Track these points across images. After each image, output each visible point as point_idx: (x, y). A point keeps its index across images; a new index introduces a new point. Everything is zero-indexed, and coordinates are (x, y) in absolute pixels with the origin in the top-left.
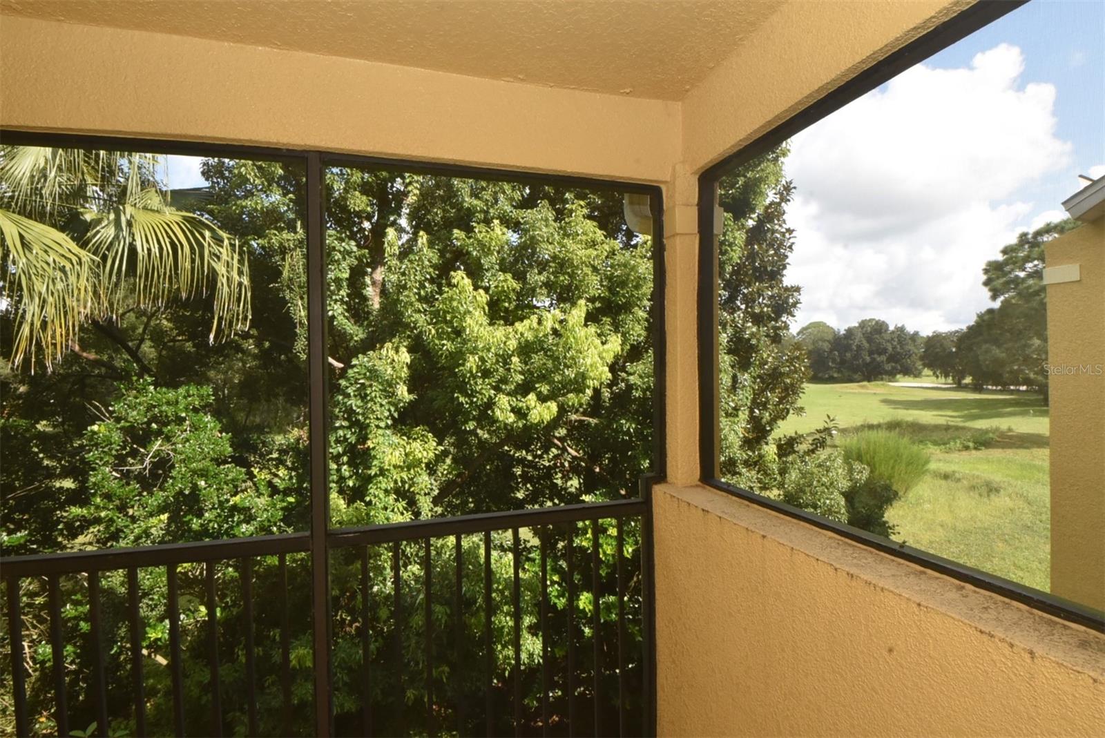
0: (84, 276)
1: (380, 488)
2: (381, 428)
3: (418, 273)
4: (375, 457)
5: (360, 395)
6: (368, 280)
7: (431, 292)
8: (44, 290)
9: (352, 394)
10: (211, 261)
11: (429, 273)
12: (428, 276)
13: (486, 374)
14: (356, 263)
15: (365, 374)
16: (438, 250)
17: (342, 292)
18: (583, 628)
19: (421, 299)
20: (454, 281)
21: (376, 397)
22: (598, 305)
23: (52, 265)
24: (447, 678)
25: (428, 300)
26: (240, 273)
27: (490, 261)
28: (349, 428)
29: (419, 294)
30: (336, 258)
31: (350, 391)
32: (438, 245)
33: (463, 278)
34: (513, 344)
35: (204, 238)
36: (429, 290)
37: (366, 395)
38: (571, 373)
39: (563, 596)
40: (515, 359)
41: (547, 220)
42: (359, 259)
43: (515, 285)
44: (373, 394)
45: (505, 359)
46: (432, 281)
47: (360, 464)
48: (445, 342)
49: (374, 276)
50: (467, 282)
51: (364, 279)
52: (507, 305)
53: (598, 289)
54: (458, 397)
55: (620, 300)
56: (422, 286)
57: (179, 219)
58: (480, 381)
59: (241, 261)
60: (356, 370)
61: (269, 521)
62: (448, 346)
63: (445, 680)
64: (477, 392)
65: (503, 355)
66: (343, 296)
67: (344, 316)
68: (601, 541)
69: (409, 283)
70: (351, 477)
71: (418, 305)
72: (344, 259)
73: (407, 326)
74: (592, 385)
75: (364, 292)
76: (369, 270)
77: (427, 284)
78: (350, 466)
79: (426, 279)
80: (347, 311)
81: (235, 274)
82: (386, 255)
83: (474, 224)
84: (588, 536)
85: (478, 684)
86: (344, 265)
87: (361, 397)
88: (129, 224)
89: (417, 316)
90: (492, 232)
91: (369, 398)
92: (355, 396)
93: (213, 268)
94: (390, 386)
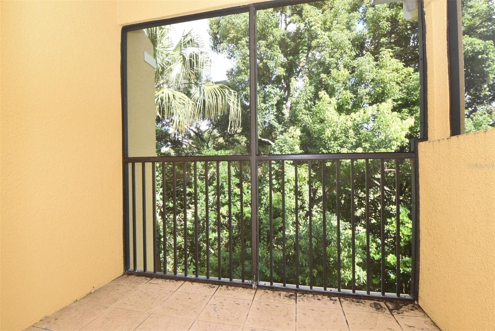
0: (190, 108)
1: (287, 187)
2: (288, 164)
3: (305, 96)
4: (285, 175)
5: (280, 150)
6: (284, 106)
7: (311, 105)
8: (179, 112)
9: (277, 150)
10: (228, 102)
11: (309, 96)
12: (309, 98)
13: (336, 139)
14: (279, 98)
15: (282, 142)
16: (314, 86)
17: (274, 110)
18: (390, 274)
19: (305, 108)
20: (320, 96)
21: (286, 150)
22: (400, 102)
23: (181, 103)
24: (316, 275)
25: (309, 109)
26: (238, 106)
27: (338, 86)
28: (276, 164)
29: (305, 106)
30: (272, 96)
31: (276, 149)
32: (314, 84)
33: (324, 94)
34: (350, 124)
35: (225, 92)
36: (310, 104)
37: (282, 150)
38: (382, 137)
39: (378, 254)
40: (351, 131)
41: (369, 61)
42: (280, 96)
43: (351, 95)
44: (285, 149)
45: (346, 131)
46: (311, 100)
47: (280, 179)
48: (316, 125)
49: (287, 104)
50: (327, 96)
51: (283, 106)
52: (347, 107)
53: (400, 94)
54: (322, 150)
55: (414, 98)
56: (307, 102)
57: (218, 87)
58: (333, 142)
59: (238, 101)
60: (278, 140)
61: (247, 200)
62: (318, 126)
63: (315, 276)
64: (331, 147)
65: (345, 129)
66: (274, 112)
67: (275, 121)
68: (401, 228)
69: (300, 101)
70: (276, 184)
71: (304, 111)
72: (275, 97)
73: (300, 121)
74: (395, 144)
75: (283, 111)
76: (285, 102)
77: (308, 101)
78: (276, 180)
79: (308, 99)
80: (276, 118)
81: (236, 106)
82: (291, 90)
83: (331, 70)
84: (393, 225)
85: (332, 283)
86: (275, 98)
87: (280, 151)
88: (203, 90)
89: (303, 116)
90: (339, 72)
91: (283, 151)
92: (278, 151)
93: (229, 105)
94: (292, 146)
